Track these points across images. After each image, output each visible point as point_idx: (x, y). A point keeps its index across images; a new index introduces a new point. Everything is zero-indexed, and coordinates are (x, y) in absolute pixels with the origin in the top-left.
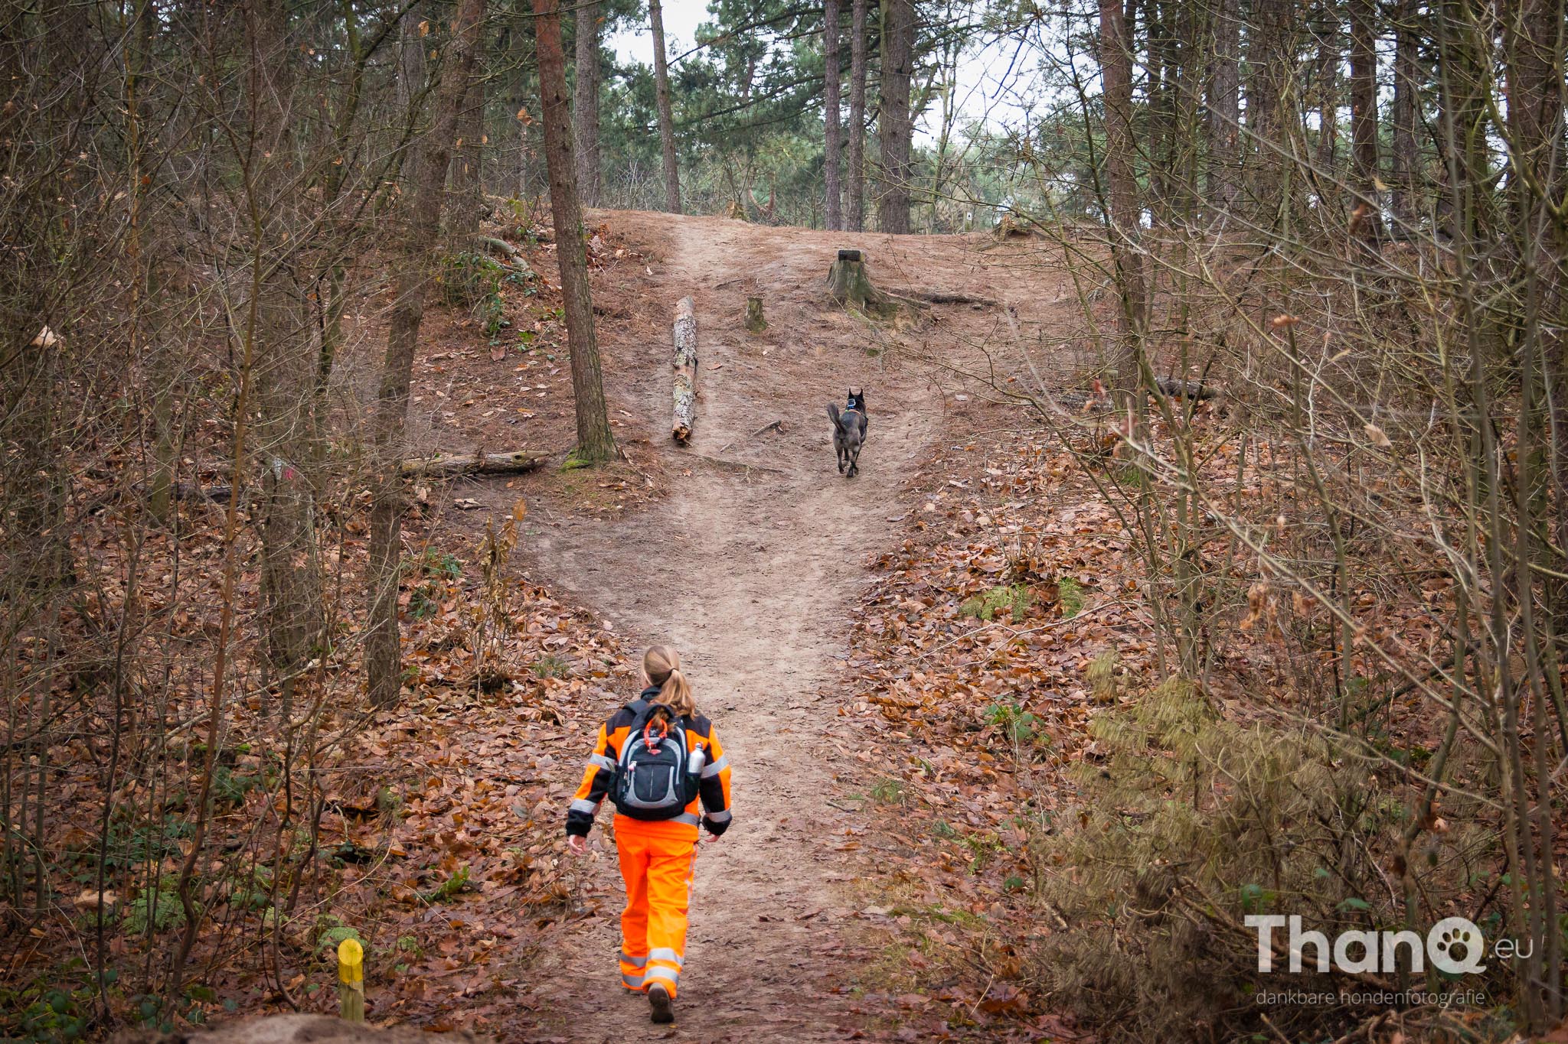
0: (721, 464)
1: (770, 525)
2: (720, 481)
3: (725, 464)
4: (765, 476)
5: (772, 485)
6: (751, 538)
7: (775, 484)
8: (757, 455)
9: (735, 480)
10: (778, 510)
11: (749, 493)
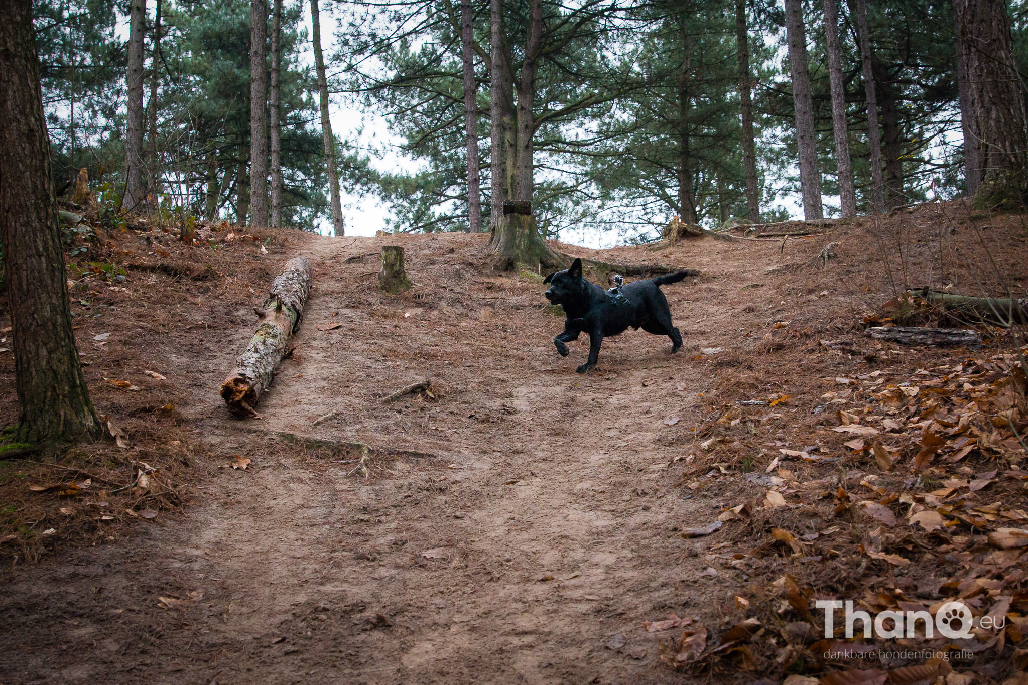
0: (313, 446)
1: (406, 559)
2: (306, 475)
3: (319, 444)
4: (400, 465)
5: (412, 478)
6: (357, 592)
7: (419, 477)
8: (386, 430)
9: (337, 473)
10: (424, 526)
11: (365, 494)
